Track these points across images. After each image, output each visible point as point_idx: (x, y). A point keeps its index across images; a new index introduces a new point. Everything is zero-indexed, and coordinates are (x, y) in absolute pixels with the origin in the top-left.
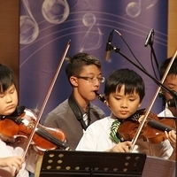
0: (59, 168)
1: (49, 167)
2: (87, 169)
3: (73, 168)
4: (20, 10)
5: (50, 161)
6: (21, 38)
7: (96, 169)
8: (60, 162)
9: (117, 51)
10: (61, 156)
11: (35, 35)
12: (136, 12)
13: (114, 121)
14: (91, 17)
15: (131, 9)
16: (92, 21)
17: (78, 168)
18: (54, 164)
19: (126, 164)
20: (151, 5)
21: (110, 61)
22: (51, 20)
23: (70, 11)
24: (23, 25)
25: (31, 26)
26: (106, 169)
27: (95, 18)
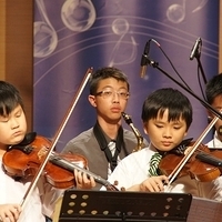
0: (82, 212)
1: (70, 212)
2: (118, 213)
3: (100, 212)
4: (34, 14)
5: (72, 204)
6: (35, 50)
7: (130, 213)
8: (84, 204)
9: (155, 65)
10: (85, 197)
11: (53, 46)
12: (180, 17)
13: (154, 153)
14: (124, 23)
15: (173, 13)
16: (125, 27)
17: (106, 213)
18: (77, 208)
19: (167, 208)
20: (199, 8)
21: (146, 78)
22: (73, 27)
23: (97, 16)
24: (38, 33)
25: (47, 34)
26: (142, 214)
27: (127, 25)
